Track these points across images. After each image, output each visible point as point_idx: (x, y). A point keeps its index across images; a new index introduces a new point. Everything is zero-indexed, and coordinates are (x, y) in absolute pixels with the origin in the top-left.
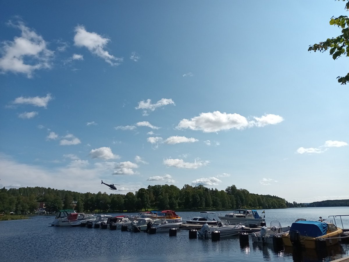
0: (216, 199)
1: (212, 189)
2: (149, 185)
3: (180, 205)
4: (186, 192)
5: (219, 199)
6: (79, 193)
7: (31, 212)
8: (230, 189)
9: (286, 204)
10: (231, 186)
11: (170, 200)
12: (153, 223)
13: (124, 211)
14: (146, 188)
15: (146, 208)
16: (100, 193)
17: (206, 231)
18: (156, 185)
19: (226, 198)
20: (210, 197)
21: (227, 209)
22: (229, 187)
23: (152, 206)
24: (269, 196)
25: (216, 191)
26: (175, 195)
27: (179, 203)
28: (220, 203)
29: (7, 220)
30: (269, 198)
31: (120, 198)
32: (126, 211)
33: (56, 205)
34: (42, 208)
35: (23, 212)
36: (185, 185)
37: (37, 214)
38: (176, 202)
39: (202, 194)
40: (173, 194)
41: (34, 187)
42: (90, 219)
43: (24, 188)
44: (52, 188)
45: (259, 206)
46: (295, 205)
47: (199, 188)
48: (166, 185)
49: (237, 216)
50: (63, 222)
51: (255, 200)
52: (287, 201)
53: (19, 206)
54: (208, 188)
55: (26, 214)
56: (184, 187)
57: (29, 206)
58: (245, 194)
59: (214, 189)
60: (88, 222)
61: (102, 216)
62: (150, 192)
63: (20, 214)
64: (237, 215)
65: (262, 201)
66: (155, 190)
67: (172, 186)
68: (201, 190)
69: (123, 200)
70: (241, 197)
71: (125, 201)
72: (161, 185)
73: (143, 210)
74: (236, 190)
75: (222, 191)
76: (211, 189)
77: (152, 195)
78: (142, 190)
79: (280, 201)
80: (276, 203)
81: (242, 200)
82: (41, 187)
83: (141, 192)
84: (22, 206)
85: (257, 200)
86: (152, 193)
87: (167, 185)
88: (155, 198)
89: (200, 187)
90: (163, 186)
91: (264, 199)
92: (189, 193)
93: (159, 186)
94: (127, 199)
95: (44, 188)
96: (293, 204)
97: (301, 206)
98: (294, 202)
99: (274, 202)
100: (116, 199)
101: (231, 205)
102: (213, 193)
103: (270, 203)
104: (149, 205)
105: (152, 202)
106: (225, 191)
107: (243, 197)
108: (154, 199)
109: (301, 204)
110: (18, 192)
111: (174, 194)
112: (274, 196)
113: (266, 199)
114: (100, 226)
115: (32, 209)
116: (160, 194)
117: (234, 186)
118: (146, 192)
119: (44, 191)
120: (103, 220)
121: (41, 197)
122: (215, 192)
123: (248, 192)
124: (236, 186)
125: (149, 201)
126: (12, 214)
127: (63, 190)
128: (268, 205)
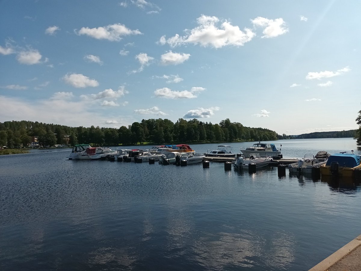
0: (211, 133)
1: (207, 122)
2: (143, 119)
3: (175, 138)
4: (180, 126)
5: (214, 133)
6: (69, 127)
7: (24, 146)
8: (224, 123)
9: (276, 136)
10: (225, 119)
11: (166, 134)
12: (181, 156)
13: (119, 144)
14: (140, 122)
15: (142, 142)
16: (92, 127)
17: (241, 163)
18: (150, 119)
19: (220, 131)
20: (205, 130)
21: (221, 141)
22: (223, 121)
23: (147, 140)
24: (260, 129)
25: (211, 124)
26: (170, 129)
27: (173, 136)
28: (214, 136)
29: (8, 154)
30: (261, 131)
31: (115, 132)
32: (121, 144)
33: (49, 138)
34: (34, 142)
35: (16, 146)
36: (179, 119)
37: (31, 148)
38: (171, 135)
39: (197, 127)
40: (167, 128)
41: (20, 121)
42: (108, 153)
43: (10, 122)
44: (39, 122)
45: (252, 138)
46: (285, 137)
47: (193, 122)
48: (159, 119)
49: (258, 150)
50: (82, 156)
51: (247, 132)
52: (277, 134)
53: (12, 140)
54: (203, 122)
55: (20, 148)
56: (178, 121)
57: (21, 140)
58: (238, 127)
59: (208, 123)
60: (108, 156)
61: (123, 150)
62: (144, 126)
63: (13, 148)
64: (257, 148)
65: (255, 134)
66: (149, 124)
67: (166, 121)
68: (195, 124)
69: (118, 134)
70: (234, 129)
71: (120, 135)
72: (155, 119)
73: (139, 143)
74: (230, 123)
75: (216, 125)
76: (205, 123)
77: (147, 129)
78: (135, 124)
79: (272, 134)
80: (268, 136)
81: (235, 133)
82: (27, 121)
83: (135, 125)
84: (15, 140)
85: (249, 133)
86: (146, 128)
87: (161, 119)
88: (150, 132)
89: (195, 121)
90: (157, 120)
91: (257, 132)
92: (183, 126)
93: (153, 120)
94: (121, 133)
95: (31, 122)
96: (282, 136)
97: (289, 138)
98: (284, 135)
99: (266, 134)
100: (110, 133)
101: (225, 138)
102: (207, 127)
103: (262, 136)
104: (144, 138)
105: (147, 135)
106: (219, 124)
107: (236, 129)
108: (148, 133)
109: (290, 136)
110: (4, 126)
111: (169, 127)
112: (265, 129)
113: (258, 132)
114: (123, 160)
115: (26, 143)
116: (154, 128)
117: (228, 119)
118: (140, 126)
119: (32, 125)
120: (124, 154)
121: (30, 130)
122: (209, 126)
123: (242, 125)
124: (230, 120)
125: (144, 135)
126: (4, 148)
127: (51, 124)
128: (260, 138)
